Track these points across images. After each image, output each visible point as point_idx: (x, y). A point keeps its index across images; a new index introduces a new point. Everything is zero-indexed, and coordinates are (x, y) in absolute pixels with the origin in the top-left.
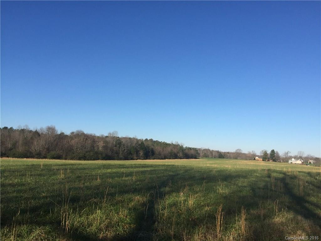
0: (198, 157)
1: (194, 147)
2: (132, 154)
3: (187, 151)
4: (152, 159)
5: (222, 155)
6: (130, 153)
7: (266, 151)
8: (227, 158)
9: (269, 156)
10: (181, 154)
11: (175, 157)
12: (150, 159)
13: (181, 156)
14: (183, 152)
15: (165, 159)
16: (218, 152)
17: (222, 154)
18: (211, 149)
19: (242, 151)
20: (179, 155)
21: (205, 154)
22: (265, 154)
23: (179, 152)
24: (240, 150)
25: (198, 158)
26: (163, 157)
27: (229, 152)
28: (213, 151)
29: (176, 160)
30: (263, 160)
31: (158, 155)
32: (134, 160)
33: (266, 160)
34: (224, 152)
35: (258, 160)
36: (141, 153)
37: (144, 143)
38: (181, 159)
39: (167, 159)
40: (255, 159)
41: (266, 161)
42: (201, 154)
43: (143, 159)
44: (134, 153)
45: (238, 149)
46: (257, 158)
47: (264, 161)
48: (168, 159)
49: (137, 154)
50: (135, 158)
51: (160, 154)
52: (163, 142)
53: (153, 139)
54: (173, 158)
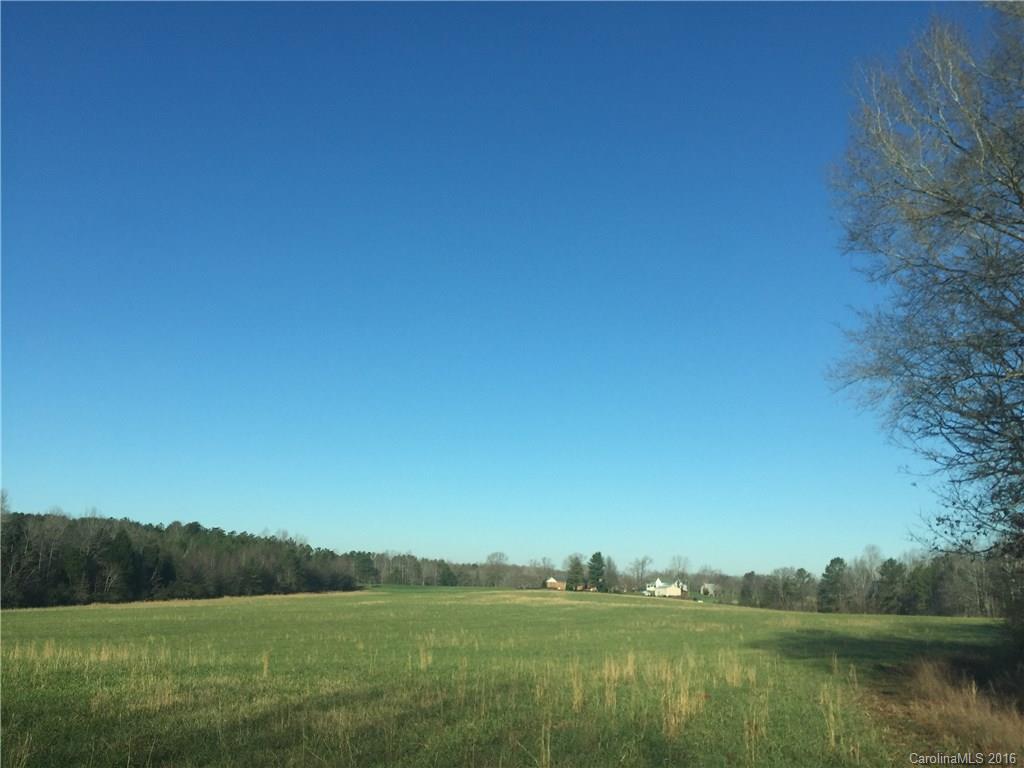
3: (311, 565)
4: (158, 599)
7: (577, 558)
8: (466, 585)
9: (586, 572)
10: (290, 577)
12: (152, 600)
13: (288, 581)
16: (441, 564)
19: (507, 559)
20: (283, 580)
21: (397, 571)
24: (502, 555)
27: (478, 564)
28: (425, 561)
29: (267, 597)
30: (569, 588)
31: (189, 581)
33: (579, 588)
34: (461, 563)
35: (556, 589)
36: (113, 576)
37: (126, 537)
39: (228, 594)
40: (544, 585)
41: (576, 590)
43: (117, 601)
44: (80, 577)
45: (495, 551)
46: (551, 580)
47: (571, 589)
48: (233, 595)
49: (91, 578)
52: (238, 533)
53: (202, 523)
54: (254, 593)
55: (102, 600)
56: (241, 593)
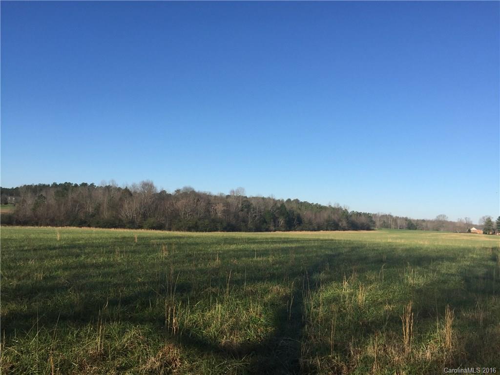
0: (372, 228)
1: (365, 212)
2: (266, 222)
3: (354, 218)
4: (298, 230)
5: (412, 224)
6: (265, 222)
7: (489, 218)
8: (421, 230)
9: (495, 226)
10: (344, 223)
11: (336, 227)
12: (296, 231)
14: (348, 220)
15: (319, 230)
16: (406, 219)
17: (413, 222)
18: (394, 215)
19: (447, 218)
20: (342, 225)
21: (384, 222)
22: (489, 222)
23: (341, 219)
24: (444, 216)
25: (373, 230)
26: (316, 227)
27: (425, 220)
28: (397, 218)
29: (337, 232)
30: (484, 233)
31: (307, 224)
32: (270, 231)
33: (490, 233)
34: (416, 219)
35: (476, 233)
36: (282, 221)
37: (284, 206)
38: (344, 230)
39: (322, 230)
40: (469, 231)
41: (489, 234)
42: (378, 224)
43: (284, 231)
44: (271, 221)
45: (440, 214)
46: (473, 229)
47: (486, 234)
48: (324, 230)
49: (274, 221)
50: (272, 228)
51: (310, 223)
52: (315, 203)
53: (299, 199)
54: (332, 230)
55: (280, 230)
56: (327, 230)
